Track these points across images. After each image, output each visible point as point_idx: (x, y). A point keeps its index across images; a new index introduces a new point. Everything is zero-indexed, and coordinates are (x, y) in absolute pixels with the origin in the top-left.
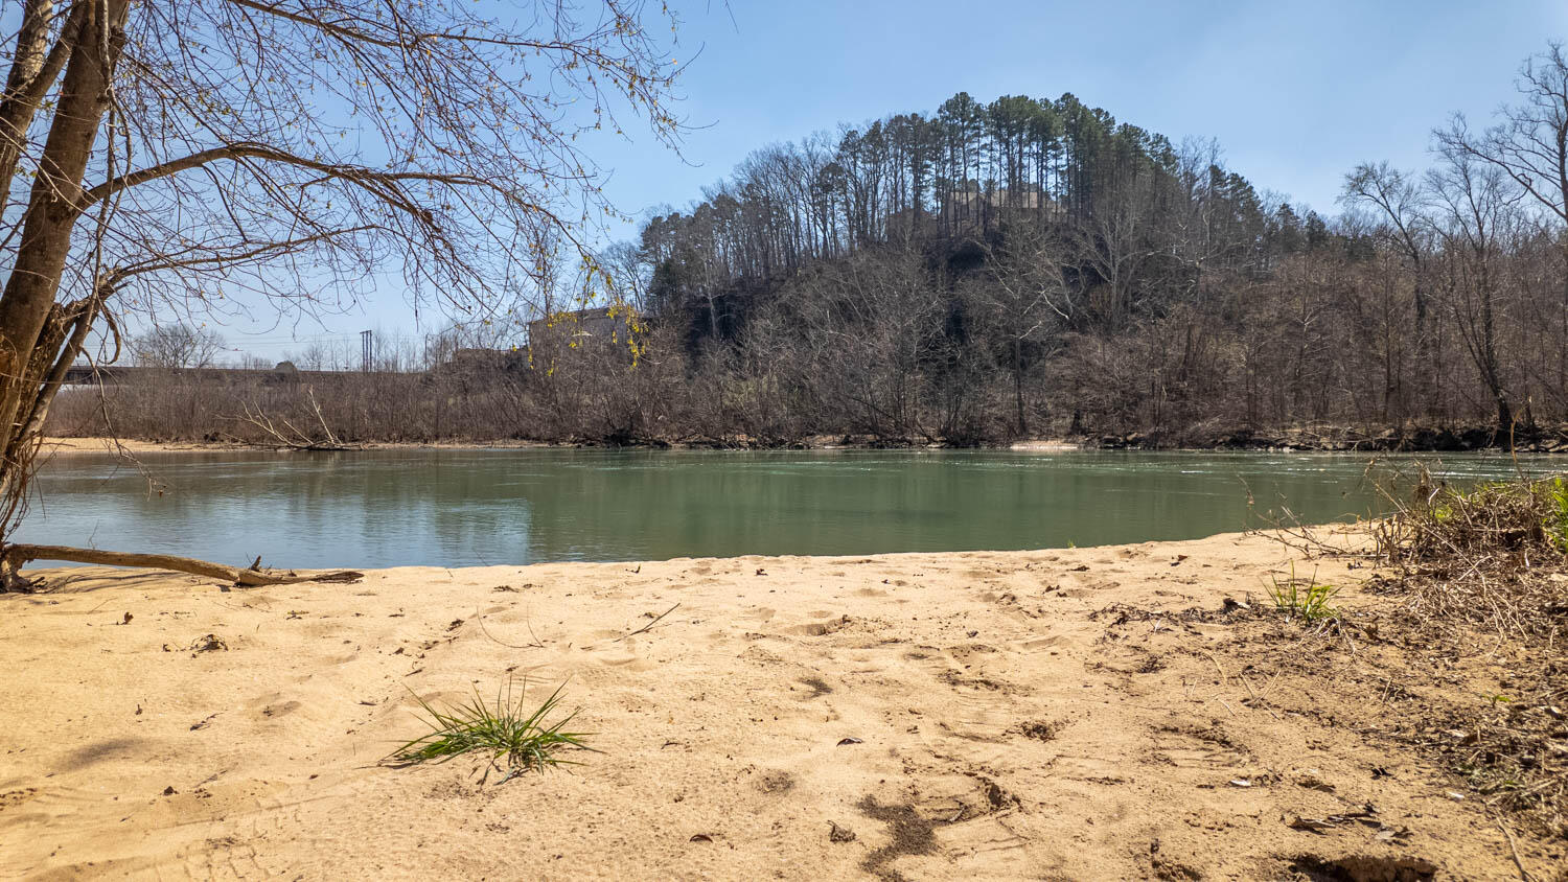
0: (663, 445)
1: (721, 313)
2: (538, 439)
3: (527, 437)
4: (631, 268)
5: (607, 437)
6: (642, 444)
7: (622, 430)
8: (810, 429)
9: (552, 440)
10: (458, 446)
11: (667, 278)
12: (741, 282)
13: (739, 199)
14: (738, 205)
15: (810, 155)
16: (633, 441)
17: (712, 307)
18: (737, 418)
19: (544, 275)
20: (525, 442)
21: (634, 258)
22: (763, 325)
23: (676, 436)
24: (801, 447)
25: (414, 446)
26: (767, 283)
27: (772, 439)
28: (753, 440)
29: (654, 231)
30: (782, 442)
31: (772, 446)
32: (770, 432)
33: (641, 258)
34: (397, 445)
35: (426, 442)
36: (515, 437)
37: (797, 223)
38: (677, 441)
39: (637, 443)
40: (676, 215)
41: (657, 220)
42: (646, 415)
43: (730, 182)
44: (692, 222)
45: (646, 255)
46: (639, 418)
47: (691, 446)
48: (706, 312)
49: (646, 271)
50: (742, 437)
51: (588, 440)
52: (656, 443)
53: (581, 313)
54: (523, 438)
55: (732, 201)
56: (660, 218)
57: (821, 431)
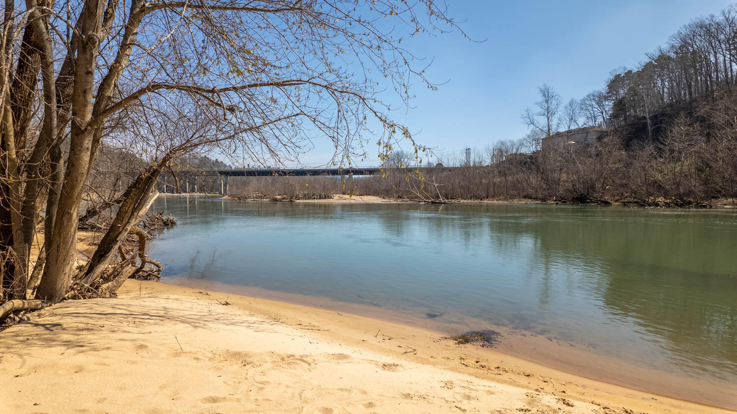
0: (607, 203)
1: (655, 124)
2: (536, 199)
3: (531, 198)
4: (599, 104)
5: (573, 198)
6: (595, 202)
7: (582, 195)
8: (714, 194)
9: (544, 200)
10: (496, 202)
11: (620, 107)
12: (671, 105)
13: (673, 55)
14: (673, 60)
15: (727, 19)
16: (588, 201)
17: (649, 121)
18: (658, 187)
19: (549, 113)
20: (530, 200)
21: (601, 99)
22: (679, 129)
23: (617, 198)
24: (705, 207)
25: (476, 201)
26: (690, 103)
27: (682, 202)
28: (668, 201)
29: (615, 83)
30: (690, 203)
31: (681, 206)
32: (680, 196)
33: (606, 98)
34: (469, 201)
35: (481, 200)
36: (525, 197)
37: (716, 63)
38: (616, 201)
39: (591, 202)
40: (630, 72)
41: (617, 76)
42: (598, 185)
43: (665, 46)
44: (639, 74)
45: (610, 96)
46: (593, 187)
47: (625, 204)
48: (645, 125)
49: (609, 105)
50: (661, 200)
51: (562, 200)
52: (602, 202)
53: (569, 132)
54: (529, 198)
55: (669, 58)
56: (619, 75)
57: (723, 196)
